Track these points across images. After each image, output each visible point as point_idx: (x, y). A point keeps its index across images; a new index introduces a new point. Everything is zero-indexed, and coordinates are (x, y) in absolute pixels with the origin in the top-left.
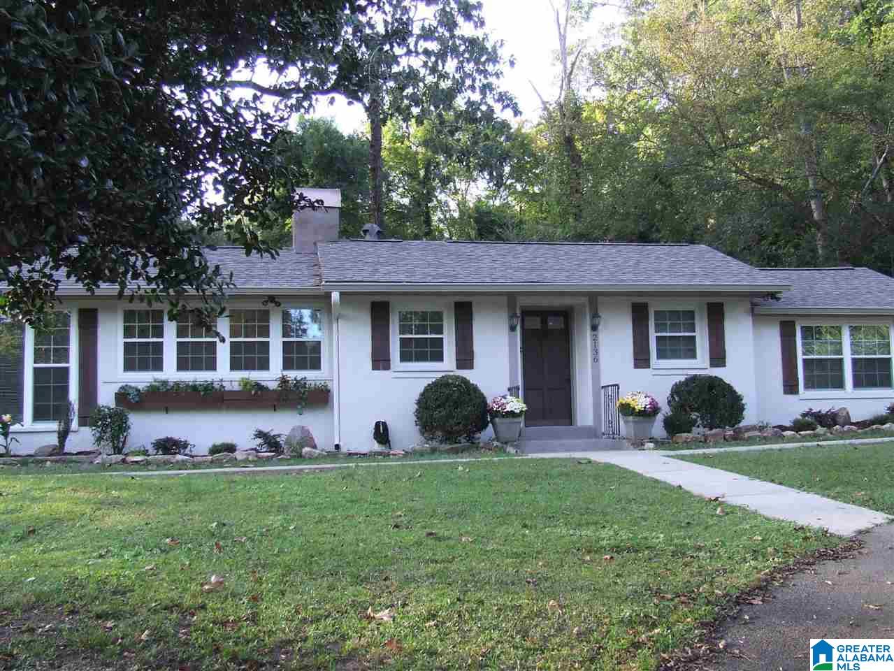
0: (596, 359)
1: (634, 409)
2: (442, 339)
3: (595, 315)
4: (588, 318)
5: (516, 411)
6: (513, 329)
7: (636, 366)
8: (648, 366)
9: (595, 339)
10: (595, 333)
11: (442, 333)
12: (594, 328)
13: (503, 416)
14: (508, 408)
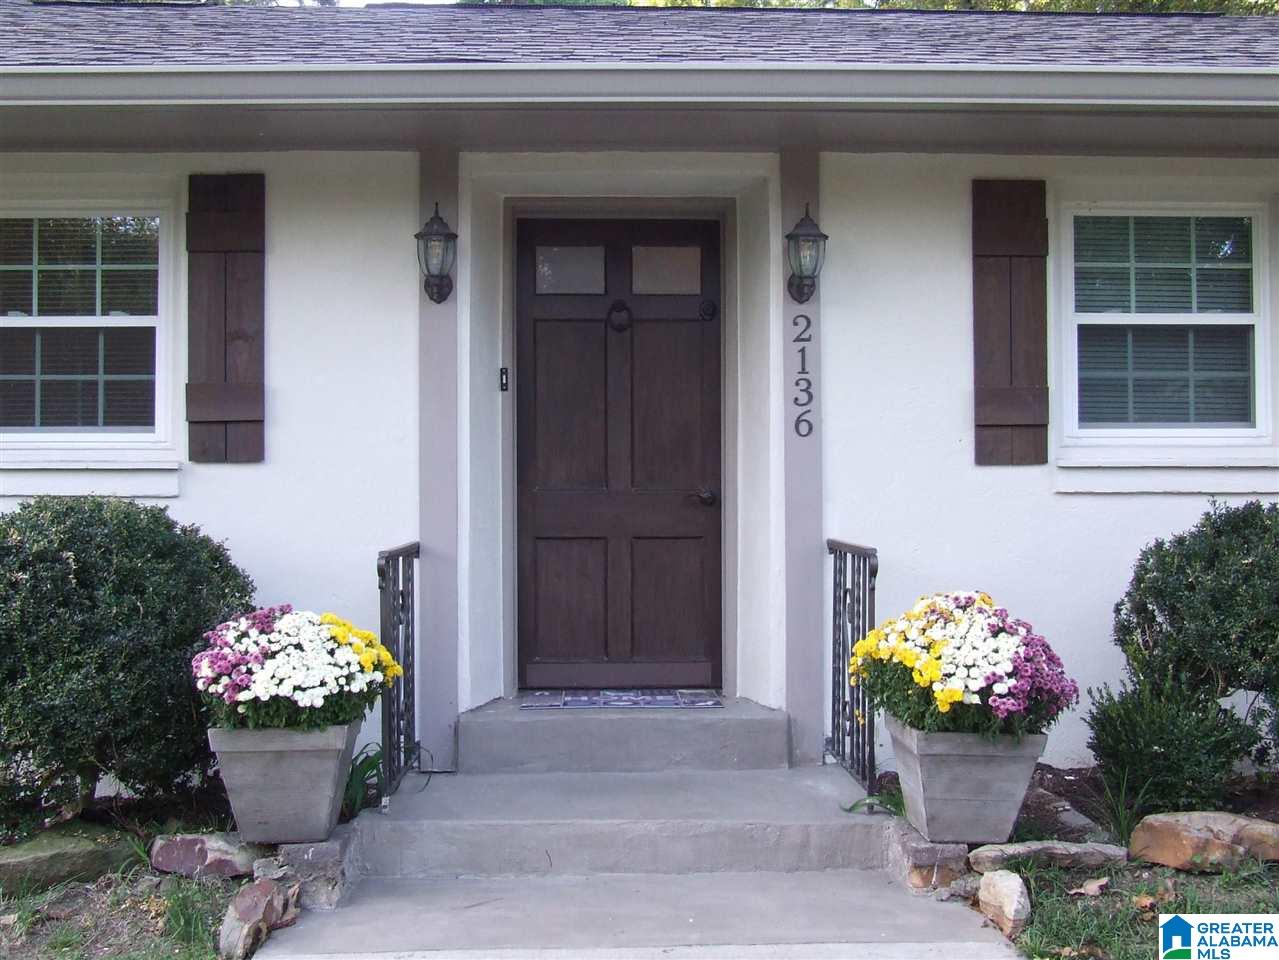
0: (804, 425)
1: (927, 694)
2: (150, 333)
3: (805, 232)
4: (776, 244)
5: (303, 700)
6: (438, 288)
7: (986, 455)
8: (1038, 456)
9: (803, 338)
10: (803, 309)
11: (152, 310)
12: (801, 288)
13: (241, 723)
14: (262, 687)
